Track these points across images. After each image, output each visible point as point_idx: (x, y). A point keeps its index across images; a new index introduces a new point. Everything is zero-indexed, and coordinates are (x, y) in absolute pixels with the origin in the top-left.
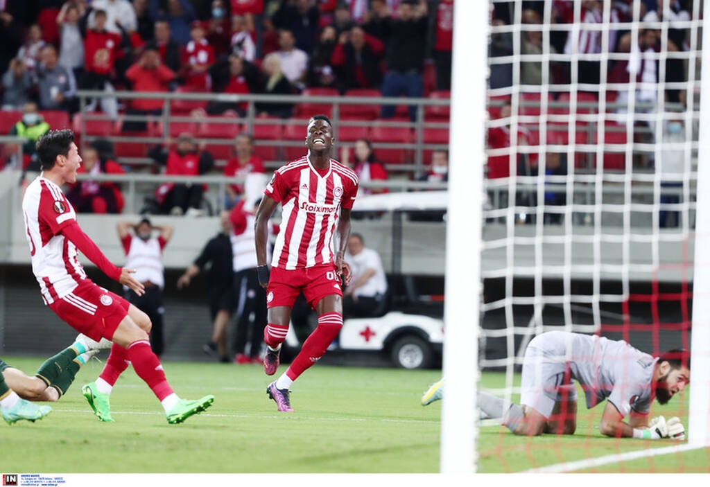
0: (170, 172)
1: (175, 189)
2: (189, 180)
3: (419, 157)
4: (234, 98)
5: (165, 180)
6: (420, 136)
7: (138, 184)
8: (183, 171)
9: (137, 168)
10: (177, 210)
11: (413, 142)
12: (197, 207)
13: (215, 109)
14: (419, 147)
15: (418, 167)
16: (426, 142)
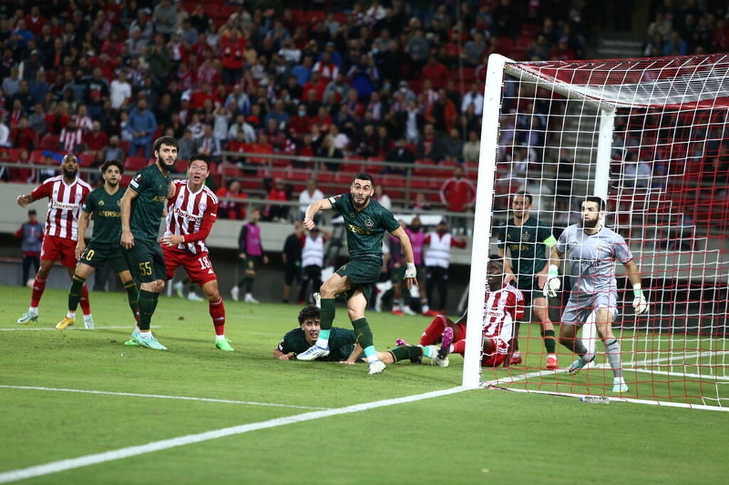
0: (271, 198)
1: (274, 208)
2: (282, 203)
3: (407, 196)
4: (307, 159)
5: (268, 202)
6: (408, 184)
7: (254, 204)
8: (277, 198)
9: (252, 195)
10: (276, 219)
11: (405, 186)
12: (286, 218)
13: (296, 164)
14: (408, 190)
15: (407, 201)
16: (412, 187)
